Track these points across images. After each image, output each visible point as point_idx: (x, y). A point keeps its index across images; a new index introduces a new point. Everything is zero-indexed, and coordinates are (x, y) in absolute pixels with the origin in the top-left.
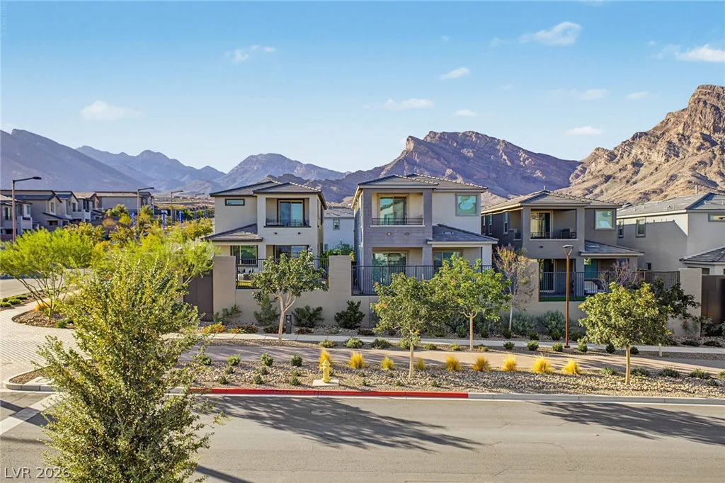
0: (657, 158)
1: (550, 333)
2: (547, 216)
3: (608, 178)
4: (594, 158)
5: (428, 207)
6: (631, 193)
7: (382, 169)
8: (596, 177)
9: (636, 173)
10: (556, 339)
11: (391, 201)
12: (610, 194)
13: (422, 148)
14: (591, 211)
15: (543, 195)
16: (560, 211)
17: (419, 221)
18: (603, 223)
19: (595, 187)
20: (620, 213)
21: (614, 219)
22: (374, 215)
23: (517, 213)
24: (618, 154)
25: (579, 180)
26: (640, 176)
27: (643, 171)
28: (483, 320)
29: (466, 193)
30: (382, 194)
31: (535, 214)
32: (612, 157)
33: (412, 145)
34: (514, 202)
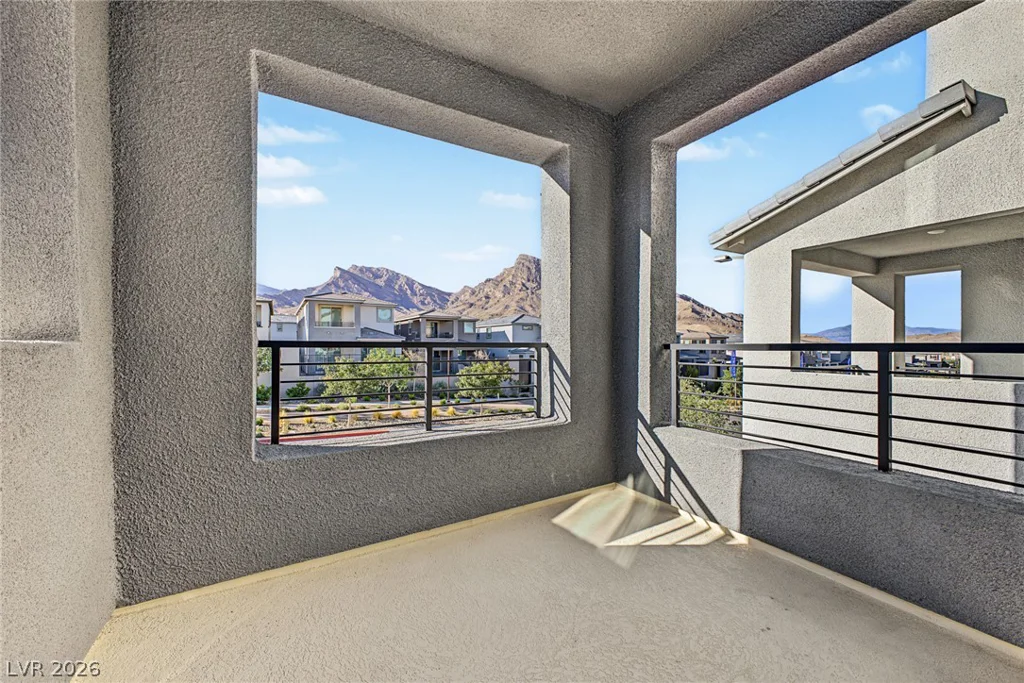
0: (499, 295)
1: (438, 395)
2: (436, 324)
3: (471, 305)
4: (463, 291)
5: (358, 315)
6: (484, 314)
7: (314, 289)
8: (464, 304)
9: (487, 303)
10: (442, 398)
11: (329, 311)
12: (473, 314)
13: (347, 276)
14: (462, 322)
15: (433, 311)
16: (444, 321)
17: (352, 324)
18: (468, 329)
19: (464, 310)
20: (478, 324)
21: (474, 328)
22: (317, 320)
23: (416, 322)
24: (477, 290)
25: (455, 305)
26: (490, 303)
27: (491, 302)
28: (396, 389)
29: (383, 307)
30: (323, 304)
31: (429, 323)
32: (473, 293)
33: (338, 273)
34: (415, 314)
